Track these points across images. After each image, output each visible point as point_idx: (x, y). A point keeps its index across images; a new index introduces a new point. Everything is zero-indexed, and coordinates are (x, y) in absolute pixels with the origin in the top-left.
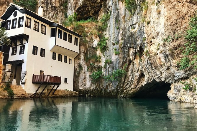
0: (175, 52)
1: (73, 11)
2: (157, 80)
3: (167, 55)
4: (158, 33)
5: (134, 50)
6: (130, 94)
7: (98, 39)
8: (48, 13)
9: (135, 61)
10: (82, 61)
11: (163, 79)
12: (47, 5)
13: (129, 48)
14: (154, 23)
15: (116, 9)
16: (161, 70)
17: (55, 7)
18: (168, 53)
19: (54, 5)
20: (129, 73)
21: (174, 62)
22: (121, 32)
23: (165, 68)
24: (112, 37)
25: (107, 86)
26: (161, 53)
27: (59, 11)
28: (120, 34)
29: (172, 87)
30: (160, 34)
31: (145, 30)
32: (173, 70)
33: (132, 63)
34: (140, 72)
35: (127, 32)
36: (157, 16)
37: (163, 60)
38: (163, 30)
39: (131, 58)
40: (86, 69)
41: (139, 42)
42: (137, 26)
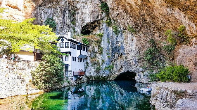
0: (140, 60)
1: (80, 28)
2: (130, 71)
3: (136, 61)
4: (132, 50)
5: (118, 54)
6: (115, 77)
7: (98, 47)
8: (64, 29)
9: (118, 60)
10: (88, 60)
11: (133, 71)
12: (64, 24)
13: (115, 53)
14: (129, 44)
15: (107, 30)
16: (133, 67)
17: (68, 25)
18: (136, 60)
19: (68, 24)
20: (115, 66)
21: (139, 64)
22: (110, 44)
23: (135, 66)
24: (105, 46)
25: (103, 74)
26: (133, 59)
27: (70, 27)
28: (110, 45)
29: (137, 75)
30: (133, 51)
31: (124, 46)
32: (138, 67)
33: (116, 61)
34: (121, 66)
35: (114, 45)
36: (131, 41)
37: (134, 63)
38: (134, 49)
39: (116, 59)
40: (91, 65)
41: (121, 51)
42: (120, 42)
